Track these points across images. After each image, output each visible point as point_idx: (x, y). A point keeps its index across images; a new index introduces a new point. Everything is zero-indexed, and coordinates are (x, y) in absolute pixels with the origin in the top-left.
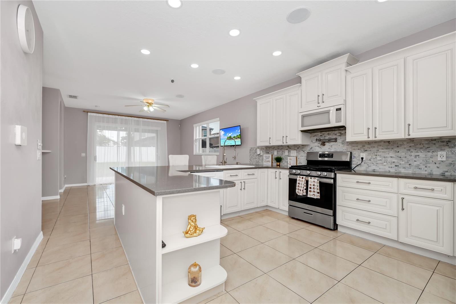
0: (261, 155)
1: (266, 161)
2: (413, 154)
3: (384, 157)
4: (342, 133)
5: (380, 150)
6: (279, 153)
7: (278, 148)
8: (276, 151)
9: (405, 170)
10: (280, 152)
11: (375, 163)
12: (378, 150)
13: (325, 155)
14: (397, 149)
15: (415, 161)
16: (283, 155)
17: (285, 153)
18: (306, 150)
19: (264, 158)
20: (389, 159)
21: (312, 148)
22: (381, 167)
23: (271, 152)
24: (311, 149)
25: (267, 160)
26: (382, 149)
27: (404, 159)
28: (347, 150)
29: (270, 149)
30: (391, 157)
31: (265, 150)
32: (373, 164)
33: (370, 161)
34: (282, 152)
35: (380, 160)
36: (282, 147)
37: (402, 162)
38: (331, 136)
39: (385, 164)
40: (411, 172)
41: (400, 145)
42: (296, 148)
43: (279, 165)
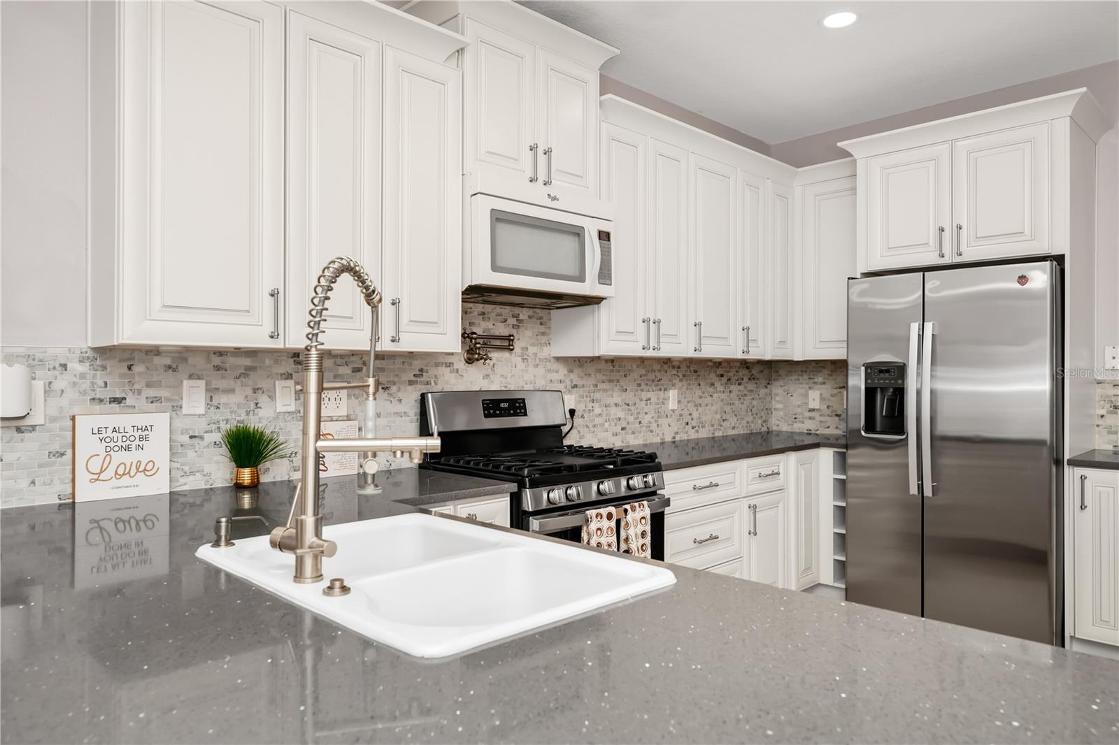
0: (28, 422)
1: (110, 473)
2: (645, 395)
3: (606, 407)
4: (521, 317)
5: (601, 386)
6: (223, 399)
7: (218, 368)
8: (202, 383)
9: (635, 438)
10: (232, 391)
11: (590, 425)
12: (596, 386)
13: (502, 405)
14: (623, 382)
15: (646, 413)
16: (261, 413)
17: (272, 397)
18: (396, 379)
19: (88, 445)
20: (613, 410)
21: (421, 370)
22: (601, 435)
23: (152, 393)
24: (418, 379)
25: (119, 457)
26: (603, 382)
27: (632, 408)
28: (535, 383)
29: (138, 369)
30: (616, 405)
31: (83, 376)
32: (588, 427)
33: (582, 419)
34: (249, 391)
35: (599, 415)
36: (247, 362)
37: (631, 419)
38: (489, 325)
39: (607, 425)
40: (641, 442)
41: (629, 371)
42: (345, 370)
43: (254, 486)
